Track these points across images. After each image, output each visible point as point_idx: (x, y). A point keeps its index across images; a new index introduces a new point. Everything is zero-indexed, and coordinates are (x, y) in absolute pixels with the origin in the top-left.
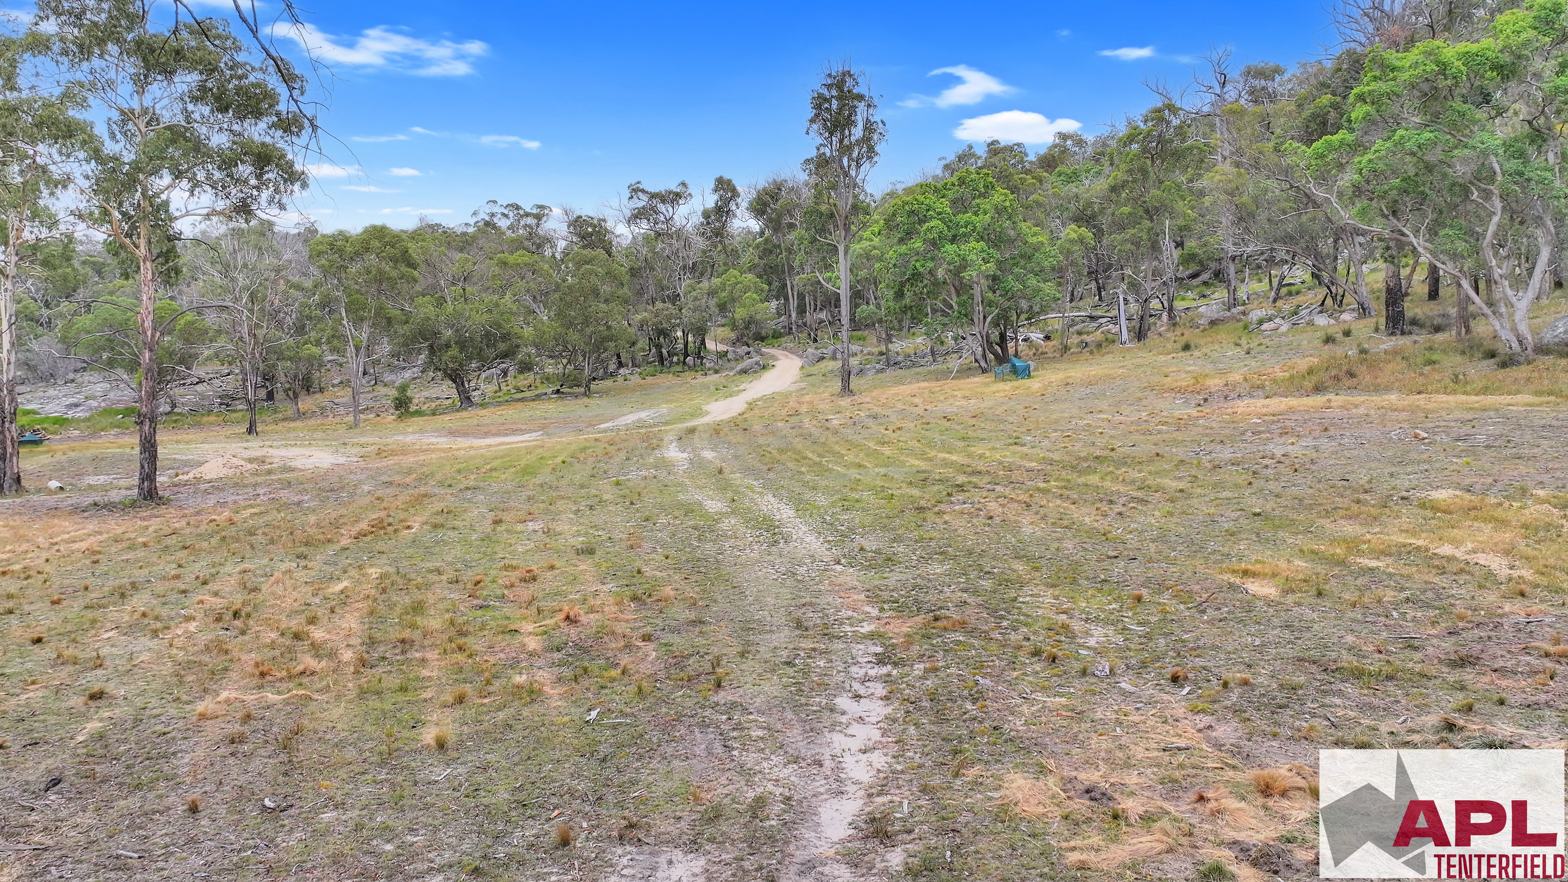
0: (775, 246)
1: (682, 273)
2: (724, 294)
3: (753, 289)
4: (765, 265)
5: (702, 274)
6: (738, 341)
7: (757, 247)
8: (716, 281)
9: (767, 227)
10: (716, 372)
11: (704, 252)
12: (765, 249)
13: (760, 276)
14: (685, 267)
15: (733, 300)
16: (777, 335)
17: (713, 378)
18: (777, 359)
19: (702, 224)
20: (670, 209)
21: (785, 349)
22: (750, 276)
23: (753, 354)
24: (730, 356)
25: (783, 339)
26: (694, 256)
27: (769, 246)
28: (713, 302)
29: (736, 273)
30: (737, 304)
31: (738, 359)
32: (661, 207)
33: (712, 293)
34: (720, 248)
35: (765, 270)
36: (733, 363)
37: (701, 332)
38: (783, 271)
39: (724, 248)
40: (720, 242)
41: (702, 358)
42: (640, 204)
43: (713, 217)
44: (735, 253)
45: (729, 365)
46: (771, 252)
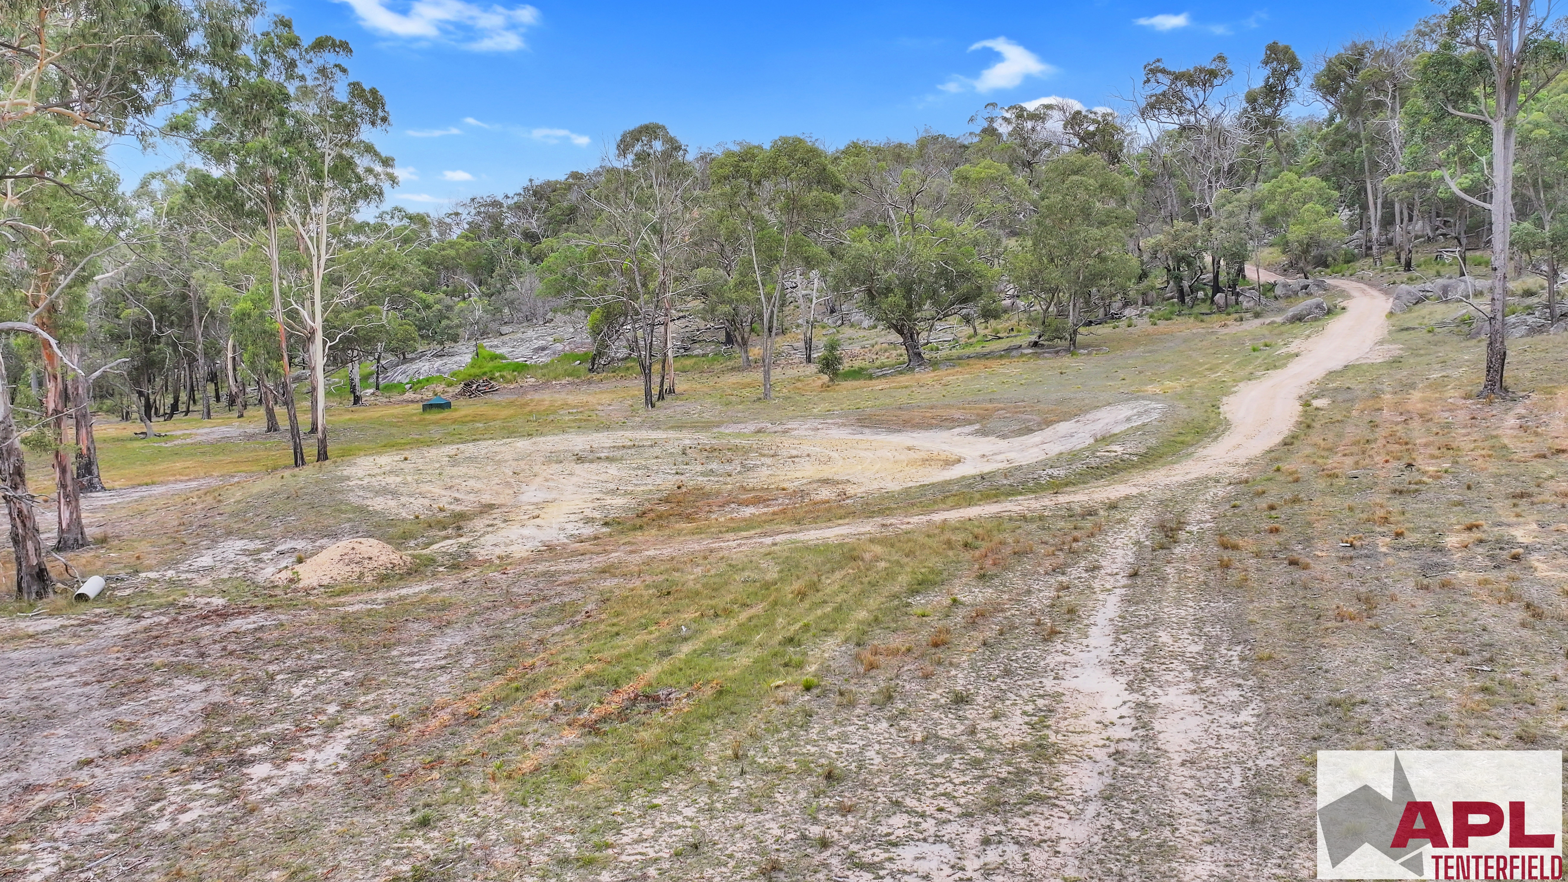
0: (1350, 136)
1: (1213, 179)
2: (1272, 207)
3: (1315, 198)
4: (1335, 163)
5: (1243, 179)
6: (1291, 268)
7: (1324, 138)
8: (1263, 187)
9: (1340, 111)
10: (1257, 315)
11: (1247, 149)
12: (1335, 141)
13: (1326, 178)
14: (1218, 171)
15: (1287, 214)
16: (1350, 259)
17: (1252, 325)
18: (1347, 296)
19: (1245, 110)
20: (1201, 94)
21: (1361, 279)
22: (1313, 180)
23: (1313, 289)
24: (1278, 291)
25: (1358, 264)
26: (1231, 156)
27: (1342, 137)
28: (1257, 216)
29: (1292, 176)
30: (1292, 220)
31: (1291, 295)
32: (1188, 92)
33: (1256, 205)
34: (1270, 141)
35: (1334, 170)
36: (1282, 303)
37: (1238, 258)
38: (1362, 170)
39: (1276, 142)
40: (1271, 134)
41: (1238, 294)
42: (1159, 90)
43: (1260, 101)
44: (1292, 149)
45: (1275, 304)
46: (1344, 144)
